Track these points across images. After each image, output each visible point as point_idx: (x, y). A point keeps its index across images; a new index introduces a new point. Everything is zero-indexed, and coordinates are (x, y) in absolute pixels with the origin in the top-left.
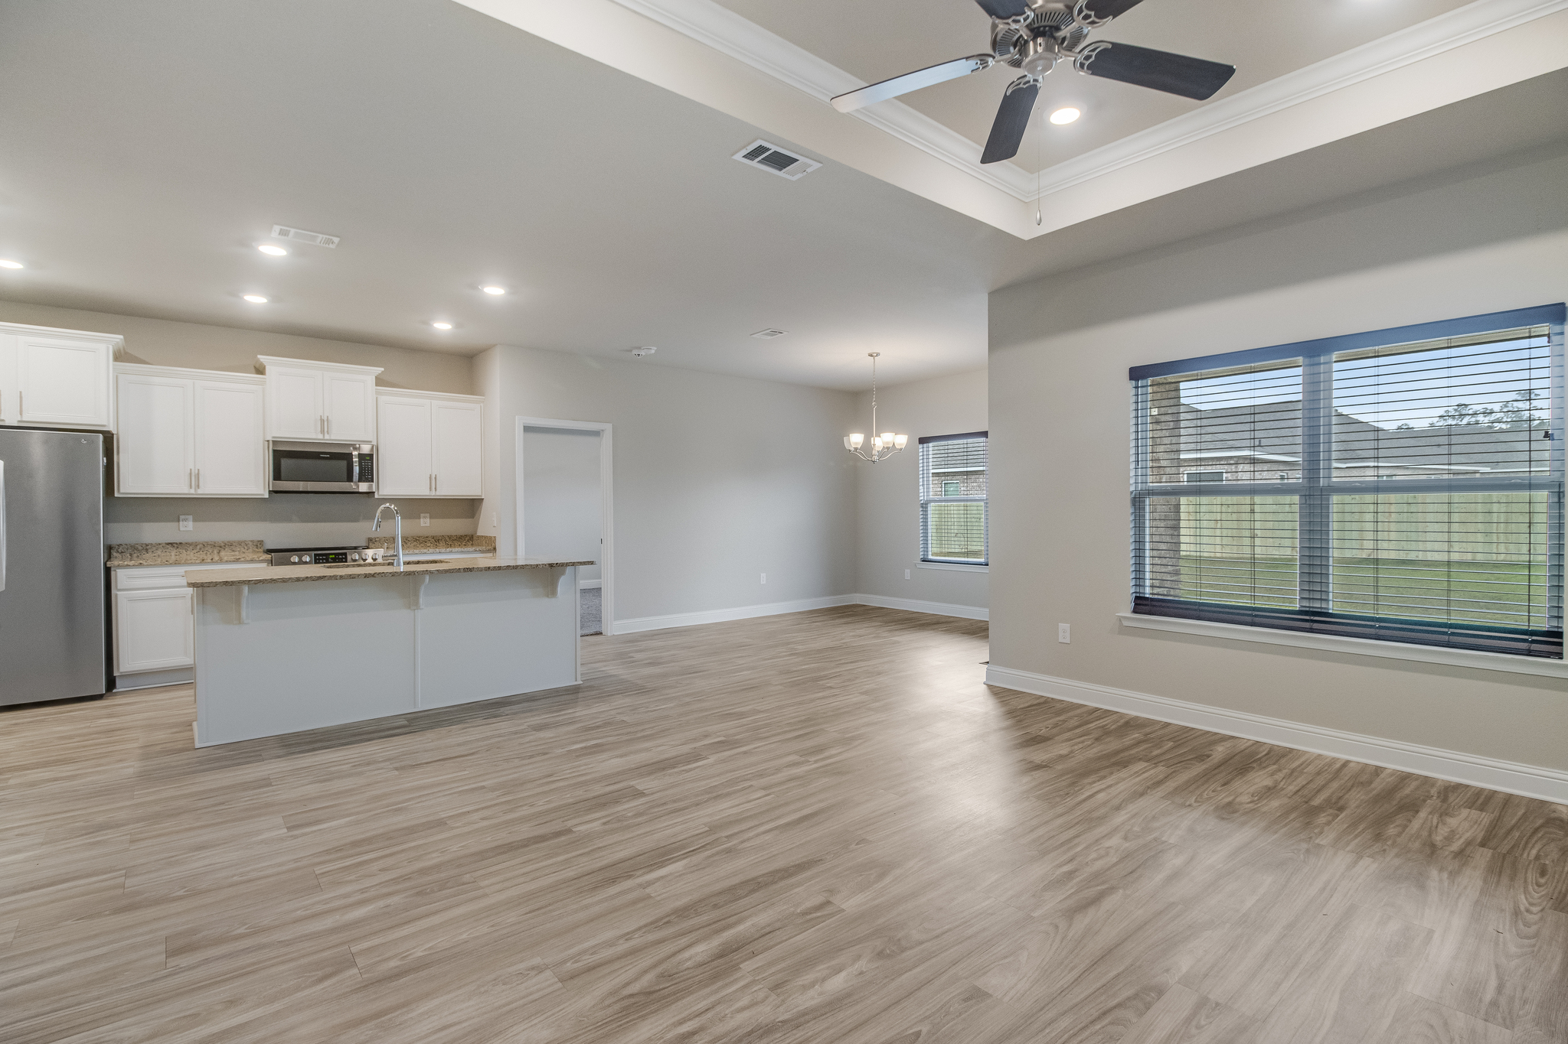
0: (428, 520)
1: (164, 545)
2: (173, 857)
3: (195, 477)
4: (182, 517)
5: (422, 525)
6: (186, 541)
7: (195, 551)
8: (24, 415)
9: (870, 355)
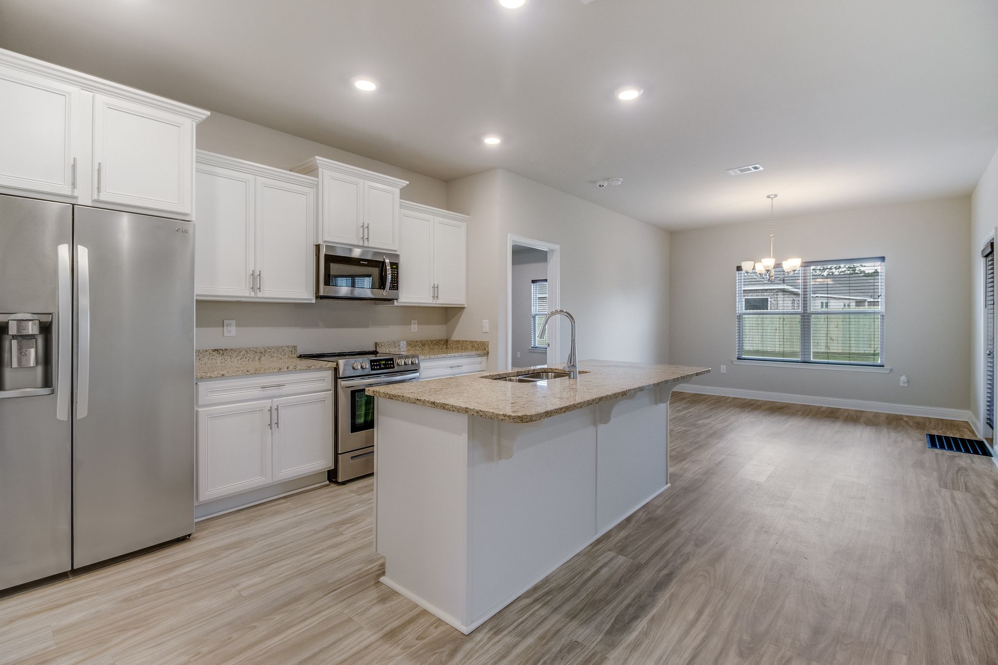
0: (417, 325)
1: (210, 351)
3: (256, 279)
4: (226, 322)
5: (413, 330)
6: (231, 348)
7: (239, 358)
8: (101, 194)
9: (769, 197)
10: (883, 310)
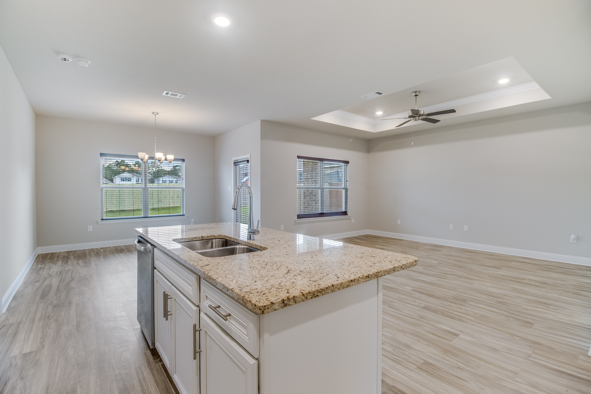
2: (507, 353)
9: (153, 113)
10: (184, 186)
